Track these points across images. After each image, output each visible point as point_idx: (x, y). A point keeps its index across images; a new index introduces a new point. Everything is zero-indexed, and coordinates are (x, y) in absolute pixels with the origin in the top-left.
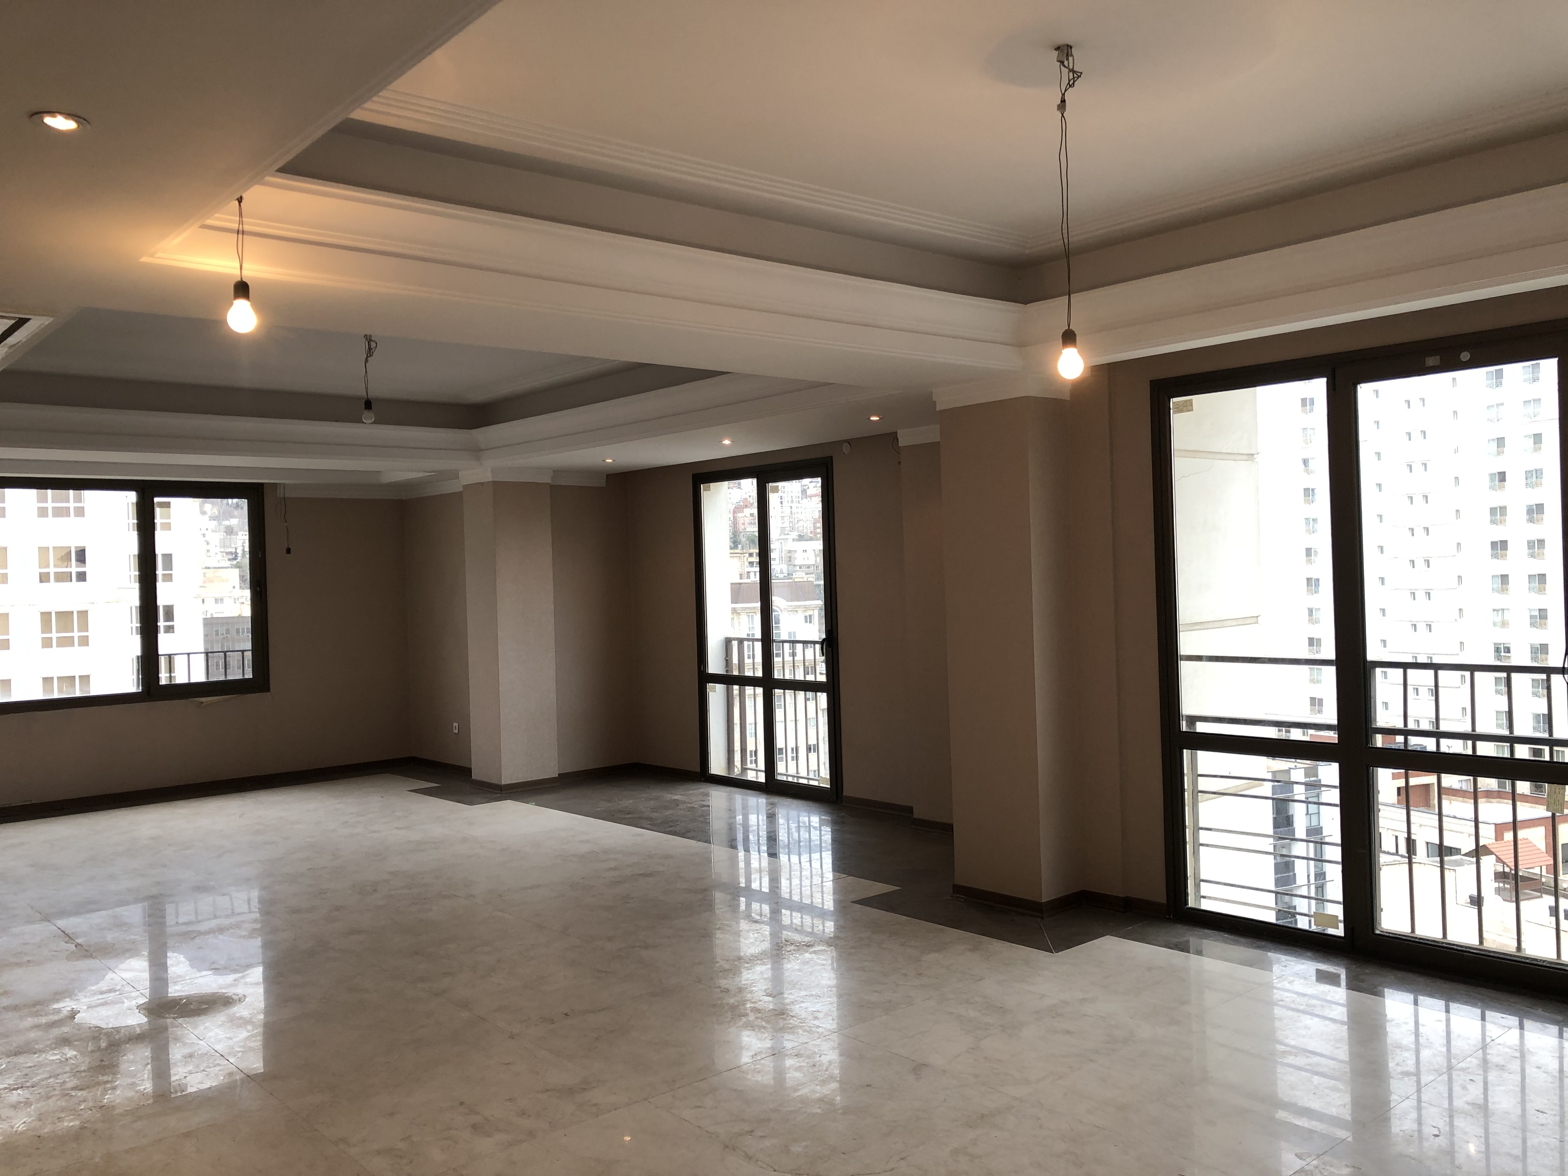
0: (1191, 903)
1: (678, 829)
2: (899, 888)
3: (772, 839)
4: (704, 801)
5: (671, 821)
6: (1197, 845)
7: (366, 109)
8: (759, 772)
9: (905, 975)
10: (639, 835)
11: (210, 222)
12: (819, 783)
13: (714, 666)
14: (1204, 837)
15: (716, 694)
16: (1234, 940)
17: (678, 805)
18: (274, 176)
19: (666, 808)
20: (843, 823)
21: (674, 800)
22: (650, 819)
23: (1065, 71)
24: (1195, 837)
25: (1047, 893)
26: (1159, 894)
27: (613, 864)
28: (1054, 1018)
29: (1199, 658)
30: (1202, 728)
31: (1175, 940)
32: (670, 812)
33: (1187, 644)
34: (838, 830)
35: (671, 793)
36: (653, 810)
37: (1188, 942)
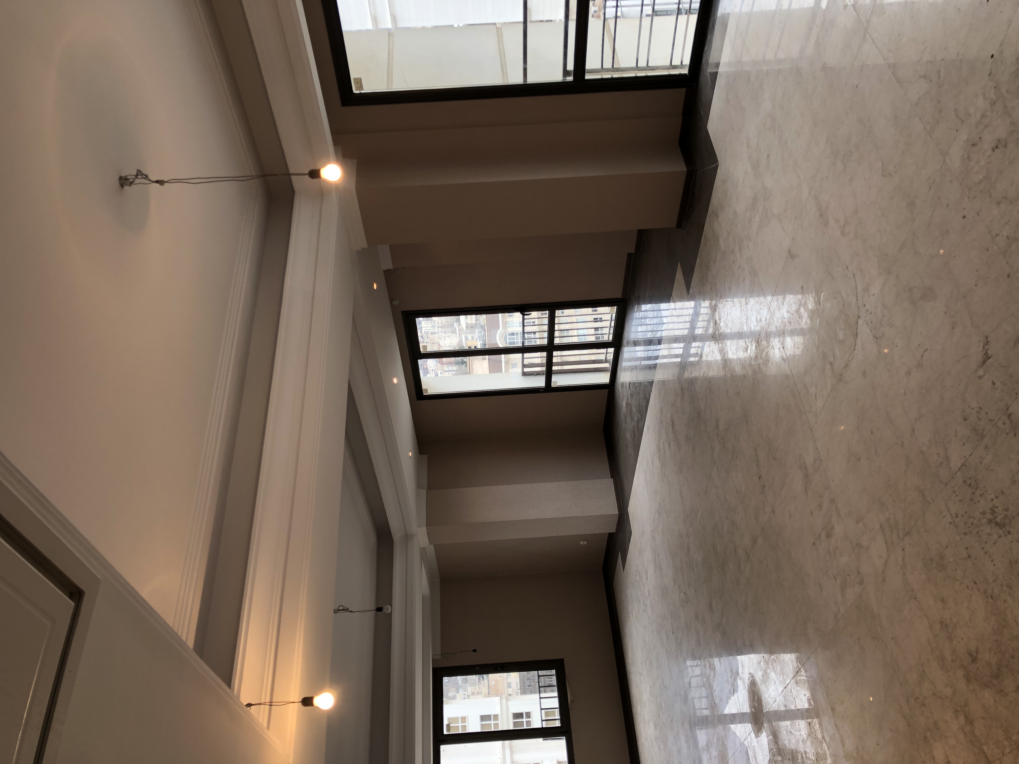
0: (685, 71)
1: (644, 404)
2: (679, 263)
3: (650, 342)
4: (626, 387)
5: (639, 409)
6: (648, 68)
7: (187, 639)
8: (608, 352)
9: (733, 262)
10: (648, 429)
11: (265, 725)
12: (614, 313)
13: (540, 382)
14: (642, 64)
15: (558, 381)
16: (709, 43)
17: (629, 404)
18: (234, 690)
19: (631, 411)
20: (639, 297)
21: (626, 406)
22: (638, 421)
23: (137, 181)
24: (643, 69)
25: (681, 168)
26: (680, 93)
27: (667, 445)
28: (759, 166)
29: (525, 70)
30: (571, 66)
31: (709, 82)
32: (634, 409)
33: (516, 79)
34: (643, 302)
35: (622, 408)
36: (632, 419)
37: (711, 73)
